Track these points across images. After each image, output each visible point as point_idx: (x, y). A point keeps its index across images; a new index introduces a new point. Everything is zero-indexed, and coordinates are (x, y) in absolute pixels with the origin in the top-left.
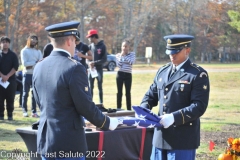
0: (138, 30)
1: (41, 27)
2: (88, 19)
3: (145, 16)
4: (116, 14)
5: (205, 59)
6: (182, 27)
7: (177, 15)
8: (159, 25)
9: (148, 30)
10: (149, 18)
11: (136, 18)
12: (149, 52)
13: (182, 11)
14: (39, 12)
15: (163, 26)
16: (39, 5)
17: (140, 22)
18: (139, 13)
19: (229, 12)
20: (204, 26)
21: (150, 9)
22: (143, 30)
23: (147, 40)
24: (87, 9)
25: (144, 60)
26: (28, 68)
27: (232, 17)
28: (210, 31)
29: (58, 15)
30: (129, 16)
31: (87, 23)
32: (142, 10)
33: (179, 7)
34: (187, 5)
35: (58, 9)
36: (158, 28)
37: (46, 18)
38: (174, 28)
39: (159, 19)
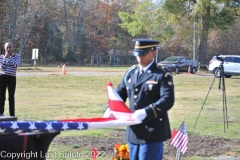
0: (23, 30)
3: (32, 15)
5: (95, 62)
6: (72, 28)
7: (66, 15)
8: (46, 25)
9: (35, 30)
10: (36, 17)
11: (22, 17)
12: (35, 53)
13: (71, 11)
15: (51, 27)
17: (27, 21)
18: (25, 12)
19: (120, 14)
20: (94, 27)
21: (37, 8)
22: (29, 31)
23: (34, 41)
25: (31, 62)
27: (123, 19)
28: (100, 33)
30: (14, 15)
32: (29, 9)
33: (68, 6)
34: (76, 4)
36: (45, 28)
38: (63, 29)
39: (46, 19)
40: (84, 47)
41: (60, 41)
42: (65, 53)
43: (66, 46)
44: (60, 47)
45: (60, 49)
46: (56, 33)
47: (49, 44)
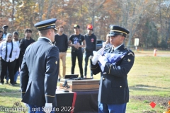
0: (132, 27)
1: (64, 23)
2: (97, 18)
3: (138, 16)
4: (117, 15)
6: (164, 25)
7: (160, 16)
8: (147, 23)
9: (139, 26)
10: (140, 18)
11: (131, 18)
13: (164, 14)
14: (63, 12)
15: (150, 24)
16: (63, 8)
17: (134, 21)
18: (134, 14)
21: (141, 12)
22: (136, 27)
23: (139, 34)
24: (97, 11)
29: (76, 14)
30: (126, 17)
31: (97, 20)
32: (136, 13)
33: (162, 11)
34: (168, 9)
36: (147, 25)
37: (68, 17)
38: (158, 26)
39: (147, 19)
41: (156, 34)
42: (160, 42)
43: (160, 37)
44: (157, 37)
45: (157, 39)
46: (153, 29)
47: (149, 35)
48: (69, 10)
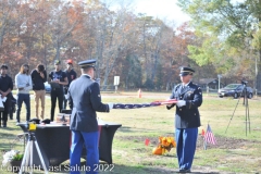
0: (108, 61)
1: (20, 56)
2: (63, 50)
3: (116, 48)
4: (90, 46)
6: (150, 59)
7: (145, 48)
8: (128, 57)
9: (118, 61)
10: (119, 49)
11: (107, 50)
12: (117, 80)
13: (150, 45)
14: (19, 42)
15: (132, 58)
16: (19, 36)
17: (111, 53)
18: (110, 45)
19: (189, 47)
20: (170, 58)
21: (120, 42)
22: (113, 61)
23: (117, 70)
24: (63, 40)
26: (20, 89)
27: (191, 51)
28: (174, 63)
29: (36, 45)
30: (101, 48)
31: (63, 53)
32: (114, 43)
33: (147, 40)
34: (154, 38)
35: (36, 40)
36: (127, 59)
37: (25, 48)
38: (142, 60)
39: (128, 51)
40: (160, 76)
41: (140, 70)
42: (144, 81)
43: (145, 75)
44: (140, 75)
45: (140, 77)
46: (136, 64)
47: (130, 72)
48: (28, 39)
